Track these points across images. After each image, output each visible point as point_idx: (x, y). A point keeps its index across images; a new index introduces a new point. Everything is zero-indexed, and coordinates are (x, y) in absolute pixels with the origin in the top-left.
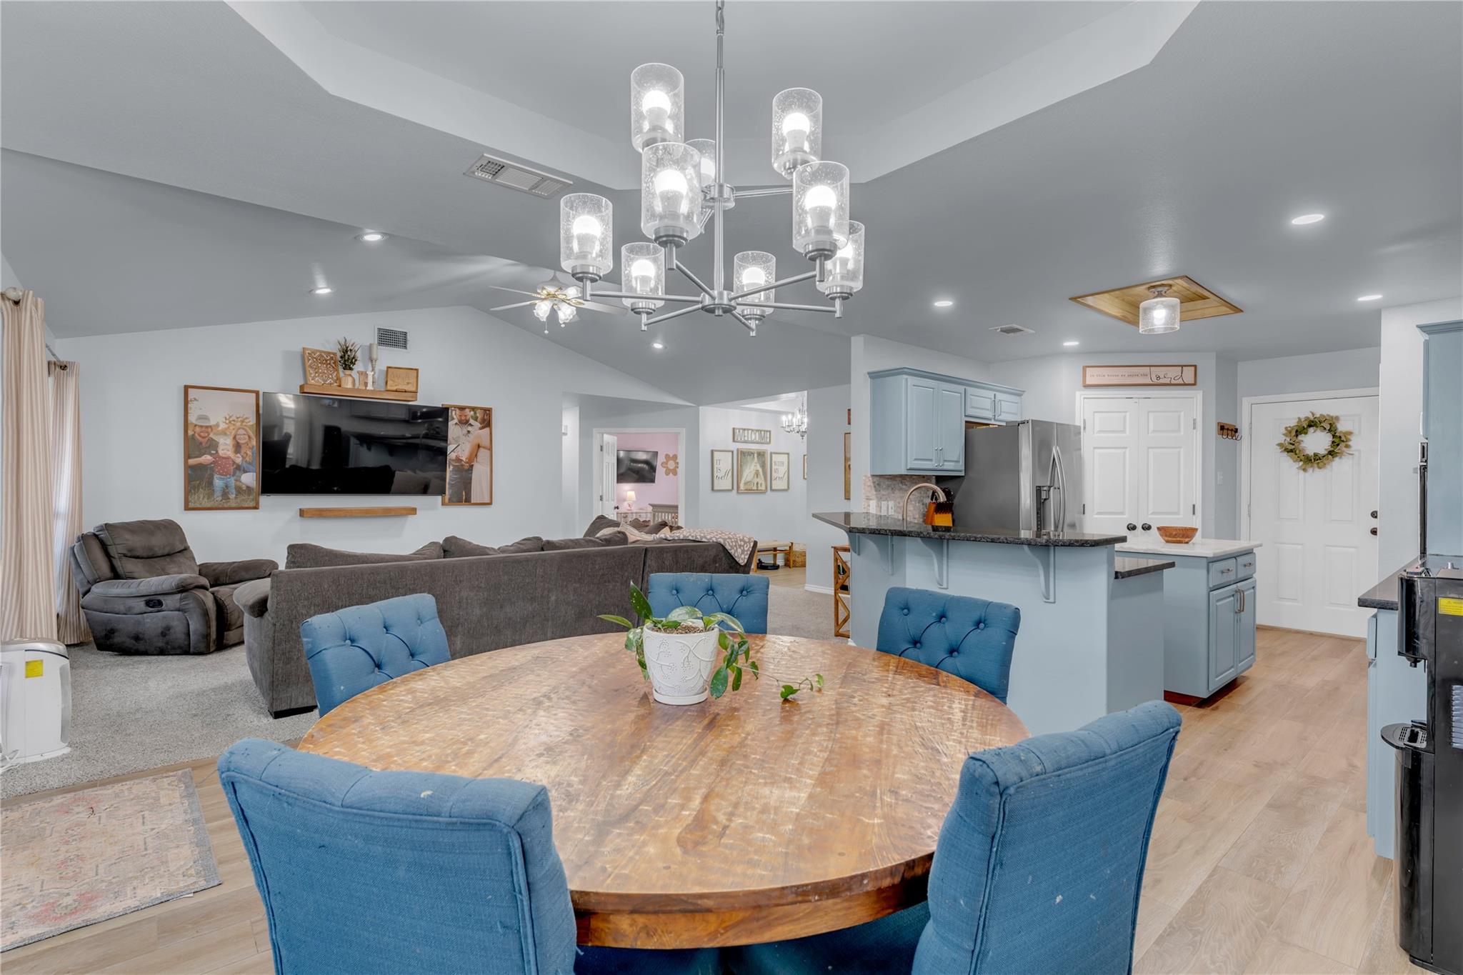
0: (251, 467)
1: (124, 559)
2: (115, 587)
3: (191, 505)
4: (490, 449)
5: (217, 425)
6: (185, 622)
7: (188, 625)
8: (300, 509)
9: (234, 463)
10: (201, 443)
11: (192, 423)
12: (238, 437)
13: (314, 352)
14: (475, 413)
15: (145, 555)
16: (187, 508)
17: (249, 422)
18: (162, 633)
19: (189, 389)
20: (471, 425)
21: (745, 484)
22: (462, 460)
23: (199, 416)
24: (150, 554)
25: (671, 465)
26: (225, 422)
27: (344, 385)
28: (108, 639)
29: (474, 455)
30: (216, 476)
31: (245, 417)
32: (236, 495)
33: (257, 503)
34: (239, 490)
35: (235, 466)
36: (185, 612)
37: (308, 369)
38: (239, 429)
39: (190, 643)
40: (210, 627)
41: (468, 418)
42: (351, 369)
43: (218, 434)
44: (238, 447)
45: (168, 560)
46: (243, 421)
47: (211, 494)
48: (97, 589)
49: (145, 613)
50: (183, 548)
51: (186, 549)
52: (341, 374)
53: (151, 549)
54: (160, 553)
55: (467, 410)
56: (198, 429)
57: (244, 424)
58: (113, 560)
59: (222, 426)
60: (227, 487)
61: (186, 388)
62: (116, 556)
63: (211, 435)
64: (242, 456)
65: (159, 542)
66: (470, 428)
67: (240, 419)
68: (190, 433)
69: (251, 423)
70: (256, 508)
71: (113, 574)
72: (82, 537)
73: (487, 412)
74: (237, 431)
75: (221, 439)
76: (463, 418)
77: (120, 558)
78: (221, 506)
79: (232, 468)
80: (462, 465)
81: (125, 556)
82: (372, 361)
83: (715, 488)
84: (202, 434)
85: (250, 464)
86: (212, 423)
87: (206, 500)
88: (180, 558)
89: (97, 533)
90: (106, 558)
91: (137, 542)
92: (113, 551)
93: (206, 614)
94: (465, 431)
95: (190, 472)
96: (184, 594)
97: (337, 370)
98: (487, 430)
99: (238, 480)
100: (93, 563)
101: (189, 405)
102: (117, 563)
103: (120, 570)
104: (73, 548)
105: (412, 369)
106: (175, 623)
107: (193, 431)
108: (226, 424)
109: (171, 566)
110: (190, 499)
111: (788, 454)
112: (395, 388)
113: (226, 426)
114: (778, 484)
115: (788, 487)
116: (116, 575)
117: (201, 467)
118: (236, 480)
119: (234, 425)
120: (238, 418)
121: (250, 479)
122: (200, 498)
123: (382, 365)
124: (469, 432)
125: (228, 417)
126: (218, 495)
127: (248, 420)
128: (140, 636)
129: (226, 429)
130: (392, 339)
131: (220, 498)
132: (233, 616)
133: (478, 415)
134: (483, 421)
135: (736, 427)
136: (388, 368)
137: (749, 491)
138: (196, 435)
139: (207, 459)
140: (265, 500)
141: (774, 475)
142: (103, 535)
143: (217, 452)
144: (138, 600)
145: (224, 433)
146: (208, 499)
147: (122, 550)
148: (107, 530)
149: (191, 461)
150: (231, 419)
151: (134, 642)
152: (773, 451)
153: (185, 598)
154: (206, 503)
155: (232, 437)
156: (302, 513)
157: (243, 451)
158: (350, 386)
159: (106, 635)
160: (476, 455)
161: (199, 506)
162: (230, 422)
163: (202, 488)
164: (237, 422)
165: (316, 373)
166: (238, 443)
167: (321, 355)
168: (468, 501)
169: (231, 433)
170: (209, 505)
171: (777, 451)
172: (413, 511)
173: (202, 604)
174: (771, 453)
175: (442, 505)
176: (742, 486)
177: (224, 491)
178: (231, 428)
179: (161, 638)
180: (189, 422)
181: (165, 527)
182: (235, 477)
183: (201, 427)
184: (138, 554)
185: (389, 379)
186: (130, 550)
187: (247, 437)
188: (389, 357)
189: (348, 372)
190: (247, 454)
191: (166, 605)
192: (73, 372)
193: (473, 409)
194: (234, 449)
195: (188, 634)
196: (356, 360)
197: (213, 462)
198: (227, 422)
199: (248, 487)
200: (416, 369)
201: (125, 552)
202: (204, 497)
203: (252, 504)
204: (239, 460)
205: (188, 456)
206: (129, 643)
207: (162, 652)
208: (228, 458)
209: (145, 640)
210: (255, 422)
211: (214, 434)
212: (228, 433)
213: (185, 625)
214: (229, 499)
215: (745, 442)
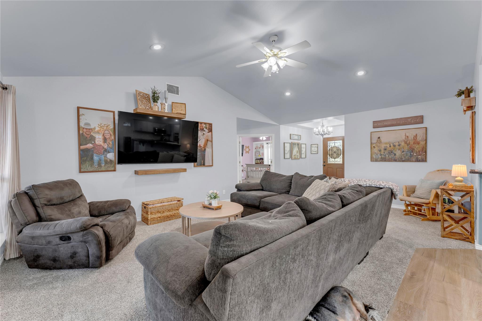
0: (112, 150)
1: (45, 207)
2: (39, 229)
3: (82, 170)
4: (212, 142)
5: (95, 128)
6: (86, 249)
7: (88, 251)
8: (135, 171)
9: (103, 148)
10: (87, 138)
11: (82, 127)
12: (105, 135)
13: (141, 93)
14: (206, 126)
15: (58, 203)
16: (80, 172)
17: (110, 127)
18: (71, 256)
19: (80, 109)
20: (205, 131)
21: (294, 156)
22: (201, 147)
23: (85, 123)
24: (61, 202)
25: (247, 150)
26: (99, 127)
27: (154, 109)
28: (36, 261)
29: (206, 144)
30: (95, 155)
31: (108, 124)
32: (105, 164)
33: (115, 168)
34: (106, 162)
35: (104, 150)
36: (86, 243)
37: (138, 101)
38: (106, 130)
39: (89, 262)
40: (102, 251)
41: (203, 127)
42: (157, 102)
43: (95, 133)
44: (105, 140)
45: (72, 204)
46: (107, 127)
47: (92, 165)
48: (27, 231)
49: (59, 244)
50: (80, 195)
51: (82, 195)
52: (152, 106)
53: (62, 198)
54: (67, 200)
55: (203, 124)
56: (85, 130)
57: (108, 128)
58: (38, 209)
59: (97, 129)
60: (100, 160)
61: (78, 108)
62: (40, 206)
63: (92, 134)
64: (107, 144)
65: (66, 194)
66: (204, 132)
67: (106, 126)
68: (81, 132)
69: (111, 128)
70: (115, 170)
71: (38, 218)
72: (16, 195)
73: (211, 125)
74: (105, 131)
75: (97, 136)
76: (202, 128)
77: (42, 207)
78: (97, 170)
79: (103, 150)
80: (202, 149)
81: (46, 205)
82: (165, 99)
83: (285, 158)
84: (87, 133)
85: (111, 148)
86: (92, 127)
87: (90, 167)
88: (79, 202)
89: (27, 191)
90: (34, 208)
91: (53, 195)
92: (37, 202)
93: (99, 243)
94: (202, 134)
95: (81, 153)
96: (85, 232)
97: (150, 103)
98: (210, 133)
99: (106, 157)
100: (24, 212)
101: (80, 117)
102: (40, 210)
103: (43, 215)
104: (10, 202)
105: (183, 104)
106: (79, 250)
107: (82, 131)
108: (99, 128)
109: (74, 208)
110: (82, 167)
111: (306, 144)
112: (176, 112)
113: (99, 129)
114: (303, 156)
115: (306, 157)
116: (40, 219)
117: (87, 150)
118: (105, 157)
119: (103, 128)
120: (105, 125)
121: (112, 156)
122: (86, 166)
123: (170, 102)
124: (204, 134)
125: (100, 125)
126: (96, 164)
127: (110, 126)
128: (57, 259)
129: (99, 130)
130: (173, 89)
131: (97, 166)
132: (115, 241)
133: (207, 126)
134: (209, 129)
135: (291, 133)
136: (172, 103)
137: (295, 159)
138: (84, 133)
139: (90, 146)
140: (119, 167)
141: (302, 152)
142: (31, 193)
143: (95, 142)
144: (56, 237)
145: (98, 132)
146: (91, 167)
147: (43, 201)
148: (34, 189)
149: (82, 147)
150: (101, 125)
151: (53, 263)
152: (302, 143)
153: (86, 234)
154: (90, 169)
155: (102, 135)
156: (136, 173)
157: (108, 142)
158: (157, 110)
159: (34, 259)
160: (207, 144)
161: (86, 170)
162: (101, 127)
163: (88, 161)
164: (104, 127)
165: (142, 103)
166: (105, 137)
167: (143, 95)
168: (204, 165)
169: (102, 132)
170: (92, 170)
171: (303, 143)
172: (185, 170)
173: (96, 236)
174: (301, 144)
175: (194, 167)
176: (293, 157)
177: (99, 162)
178: (102, 130)
179: (70, 259)
180: (80, 126)
181: (70, 184)
182: (104, 155)
183: (87, 129)
184: (54, 203)
185: (173, 108)
186: (49, 201)
187: (109, 135)
188: (172, 98)
189: (156, 103)
190: (110, 143)
191: (74, 240)
192: (11, 91)
193: (205, 123)
194: (103, 141)
195: (88, 257)
196: (159, 98)
197: (93, 148)
198: (100, 127)
199: (111, 160)
200: (185, 104)
201: (46, 203)
202: (89, 166)
203: (112, 169)
204: (106, 146)
205: (80, 144)
206: (50, 263)
207: (71, 267)
208: (100, 145)
209: (60, 262)
210: (113, 127)
211: (93, 133)
212: (100, 133)
213: (86, 251)
214: (101, 166)
215: (294, 139)
